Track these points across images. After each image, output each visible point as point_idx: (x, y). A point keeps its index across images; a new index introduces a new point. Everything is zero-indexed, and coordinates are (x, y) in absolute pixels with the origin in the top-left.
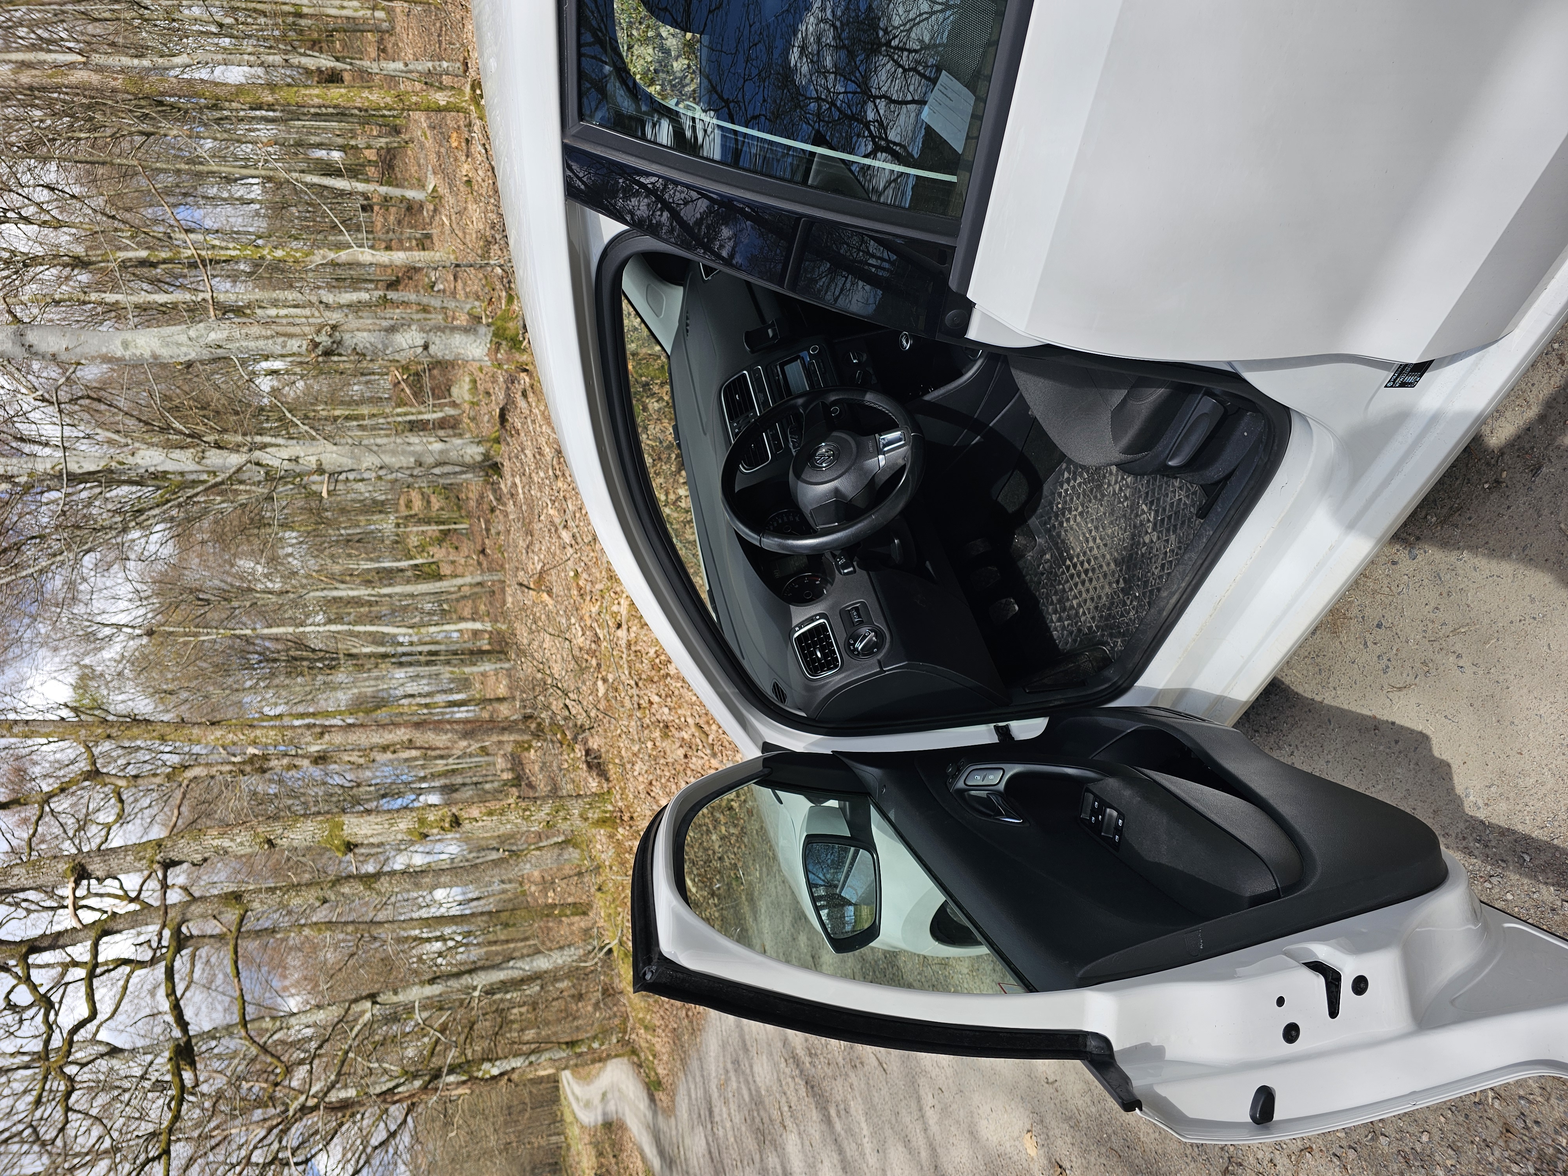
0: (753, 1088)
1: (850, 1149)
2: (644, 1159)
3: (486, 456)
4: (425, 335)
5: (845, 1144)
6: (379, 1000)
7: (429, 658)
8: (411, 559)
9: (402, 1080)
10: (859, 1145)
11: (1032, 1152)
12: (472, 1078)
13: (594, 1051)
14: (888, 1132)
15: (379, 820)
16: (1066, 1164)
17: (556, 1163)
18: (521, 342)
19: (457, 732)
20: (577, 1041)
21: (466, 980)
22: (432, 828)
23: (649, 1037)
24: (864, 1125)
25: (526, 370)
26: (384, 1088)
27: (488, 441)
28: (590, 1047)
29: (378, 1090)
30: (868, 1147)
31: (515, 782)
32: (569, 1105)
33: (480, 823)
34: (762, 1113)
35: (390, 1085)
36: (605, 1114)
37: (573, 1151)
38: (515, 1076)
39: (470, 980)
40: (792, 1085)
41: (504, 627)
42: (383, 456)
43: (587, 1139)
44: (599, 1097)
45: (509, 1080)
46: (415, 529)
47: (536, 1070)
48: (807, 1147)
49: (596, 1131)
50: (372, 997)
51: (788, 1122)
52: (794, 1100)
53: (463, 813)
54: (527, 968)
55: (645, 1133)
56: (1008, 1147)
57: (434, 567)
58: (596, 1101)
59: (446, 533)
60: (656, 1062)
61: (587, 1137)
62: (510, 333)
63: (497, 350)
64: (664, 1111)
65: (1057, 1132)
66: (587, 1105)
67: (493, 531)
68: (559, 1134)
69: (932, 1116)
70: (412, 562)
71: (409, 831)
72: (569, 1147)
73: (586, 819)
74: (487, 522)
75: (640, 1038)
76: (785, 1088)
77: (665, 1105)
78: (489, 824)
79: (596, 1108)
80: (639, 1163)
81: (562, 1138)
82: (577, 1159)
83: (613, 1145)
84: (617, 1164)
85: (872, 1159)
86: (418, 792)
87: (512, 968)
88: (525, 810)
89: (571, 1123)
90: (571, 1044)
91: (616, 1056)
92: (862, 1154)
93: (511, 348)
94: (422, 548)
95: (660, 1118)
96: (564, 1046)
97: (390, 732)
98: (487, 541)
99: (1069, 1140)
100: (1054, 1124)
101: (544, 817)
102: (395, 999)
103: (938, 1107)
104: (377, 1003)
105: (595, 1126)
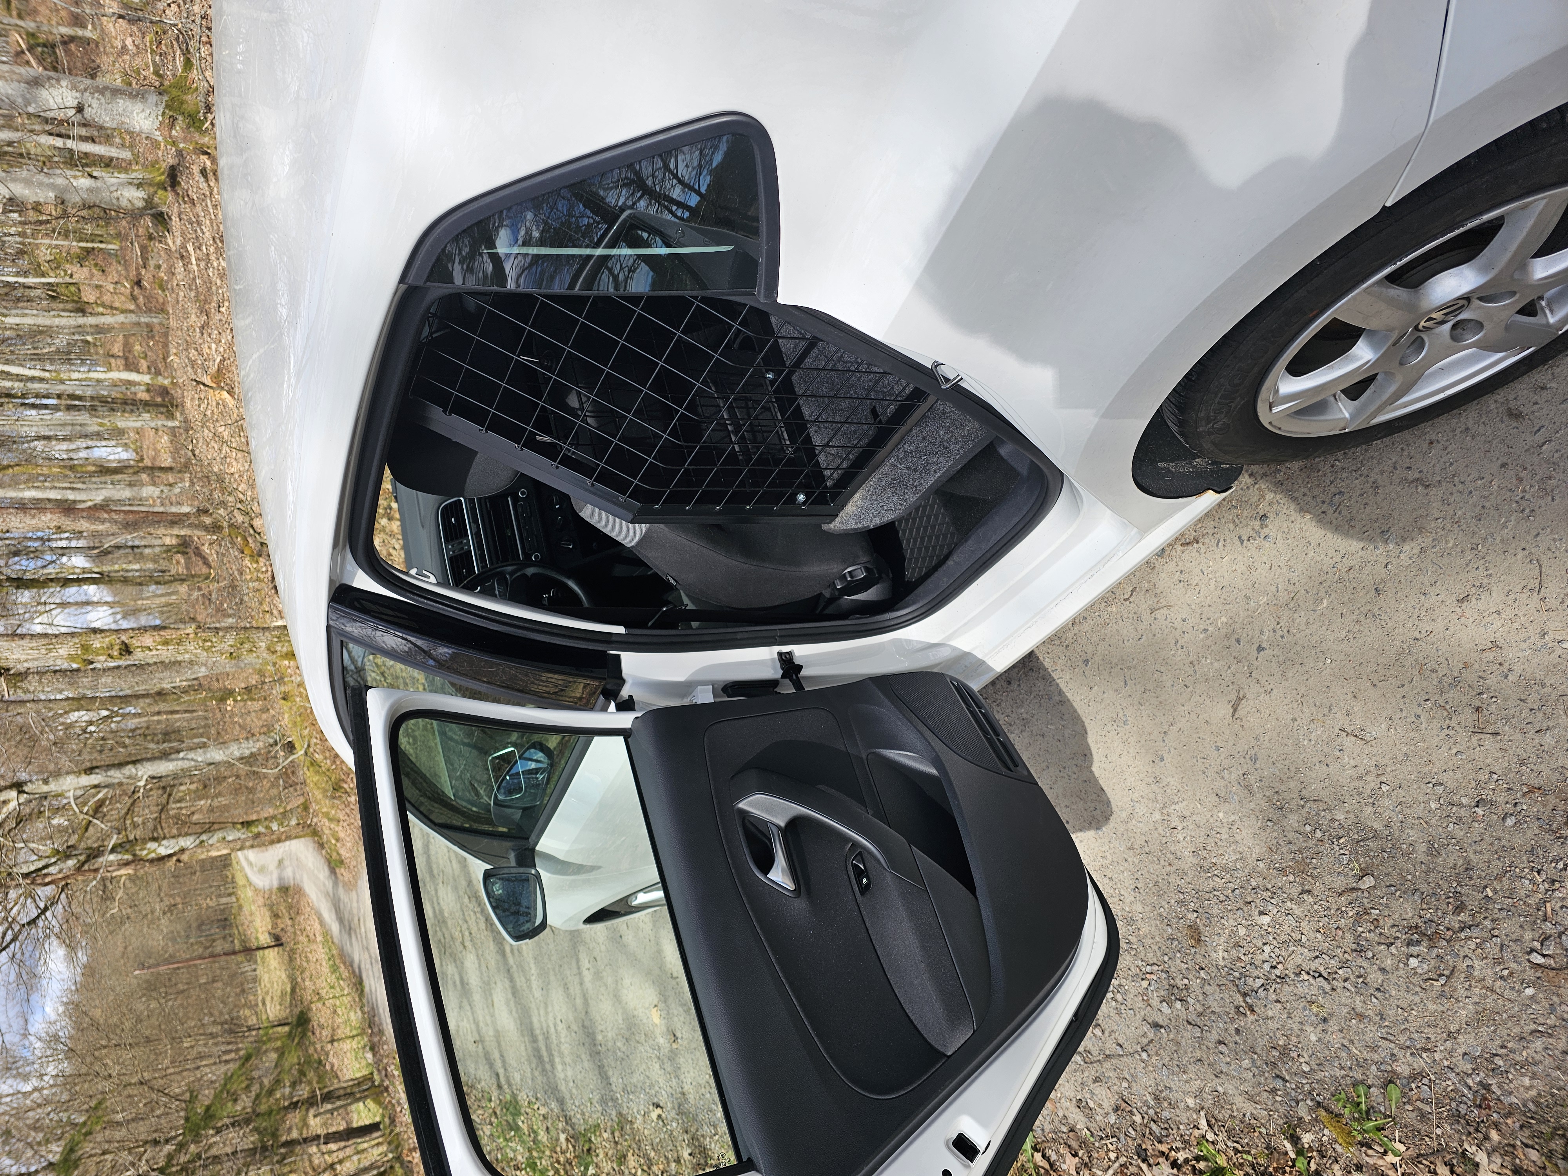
0: (437, 908)
1: (520, 981)
2: (322, 923)
3: (149, 203)
4: (78, 95)
5: (516, 975)
6: (26, 789)
7: (69, 402)
8: (43, 275)
9: (53, 860)
10: (528, 980)
11: (657, 1020)
12: (137, 860)
13: (273, 832)
14: (552, 978)
15: (35, 645)
16: (678, 1035)
17: (226, 919)
18: (203, 122)
19: (116, 522)
20: (253, 822)
21: (130, 770)
22: (98, 655)
23: (332, 826)
24: (532, 966)
25: (207, 153)
26: (32, 868)
27: (150, 185)
28: (267, 827)
29: (25, 870)
30: (535, 984)
31: (181, 549)
32: (242, 869)
33: (154, 652)
34: (444, 930)
35: (40, 865)
36: (280, 879)
37: (245, 909)
38: (185, 857)
39: (134, 771)
40: (473, 918)
41: (166, 382)
42: (11, 186)
43: (261, 901)
44: (276, 863)
45: (179, 861)
46: (47, 241)
47: (208, 851)
48: (484, 969)
49: (271, 893)
50: (18, 786)
51: (468, 944)
52: (474, 930)
53: (134, 641)
54: (200, 759)
55: (323, 900)
56: (640, 1012)
57: (73, 289)
58: (272, 867)
59: (89, 251)
60: (338, 845)
61: (262, 900)
62: (189, 107)
63: (172, 126)
64: (345, 884)
65: (675, 1012)
66: (262, 870)
67: (152, 263)
68: (230, 895)
69: (588, 976)
70: (43, 280)
71: (71, 658)
72: (240, 907)
73: (274, 652)
74: (144, 249)
75: (325, 826)
76: (468, 918)
77: (346, 879)
78: (165, 653)
79: (271, 873)
80: (317, 926)
81: (234, 899)
82: (249, 918)
83: (290, 907)
84: (293, 926)
85: (538, 993)
86: (60, 552)
87: (183, 759)
88: (205, 641)
89: (244, 886)
90: (247, 824)
91: (296, 837)
92: (530, 987)
93: (188, 127)
94: (56, 264)
95: (341, 891)
96: (239, 826)
97: (34, 517)
98: (143, 272)
99: (682, 1019)
100: (673, 1006)
101: (227, 648)
102: (45, 788)
103: (592, 970)
104: (24, 792)
105: (271, 891)
